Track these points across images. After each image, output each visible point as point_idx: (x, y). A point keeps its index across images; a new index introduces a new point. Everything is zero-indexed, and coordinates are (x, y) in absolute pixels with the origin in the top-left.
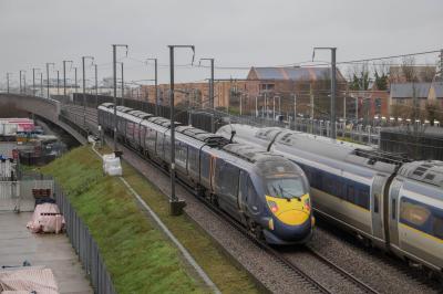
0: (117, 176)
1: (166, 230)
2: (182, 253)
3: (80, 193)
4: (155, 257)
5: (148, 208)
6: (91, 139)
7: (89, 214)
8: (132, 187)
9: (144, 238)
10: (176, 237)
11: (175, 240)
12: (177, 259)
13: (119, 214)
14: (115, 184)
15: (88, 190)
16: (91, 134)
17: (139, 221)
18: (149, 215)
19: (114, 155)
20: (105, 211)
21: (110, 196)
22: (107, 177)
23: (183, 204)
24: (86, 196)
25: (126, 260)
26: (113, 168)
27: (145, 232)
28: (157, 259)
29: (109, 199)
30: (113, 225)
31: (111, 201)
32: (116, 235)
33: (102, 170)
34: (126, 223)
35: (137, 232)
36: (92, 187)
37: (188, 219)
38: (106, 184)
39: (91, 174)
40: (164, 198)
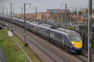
0: (11, 37)
1: (23, 50)
2: (27, 56)
3: (2, 41)
4: (19, 57)
5: (19, 45)
6: (5, 27)
7: (4, 46)
8: (15, 39)
9: (17, 52)
10: (25, 52)
11: (25, 53)
12: (25, 58)
13: (11, 46)
14: (11, 39)
15: (4, 40)
16: (5, 26)
17: (16, 48)
18: (19, 47)
19: (11, 31)
20: (8, 46)
21: (9, 42)
22: (9, 37)
23: (28, 44)
24: (3, 42)
25: (12, 58)
26: (11, 35)
27: (17, 51)
28: (20, 58)
29: (9, 43)
30: (10, 49)
31: (10, 43)
32: (10, 52)
33: (8, 35)
34: (13, 49)
35: (16, 51)
36: (5, 40)
37: (29, 48)
38: (8, 39)
39: (5, 36)
40: (23, 42)
